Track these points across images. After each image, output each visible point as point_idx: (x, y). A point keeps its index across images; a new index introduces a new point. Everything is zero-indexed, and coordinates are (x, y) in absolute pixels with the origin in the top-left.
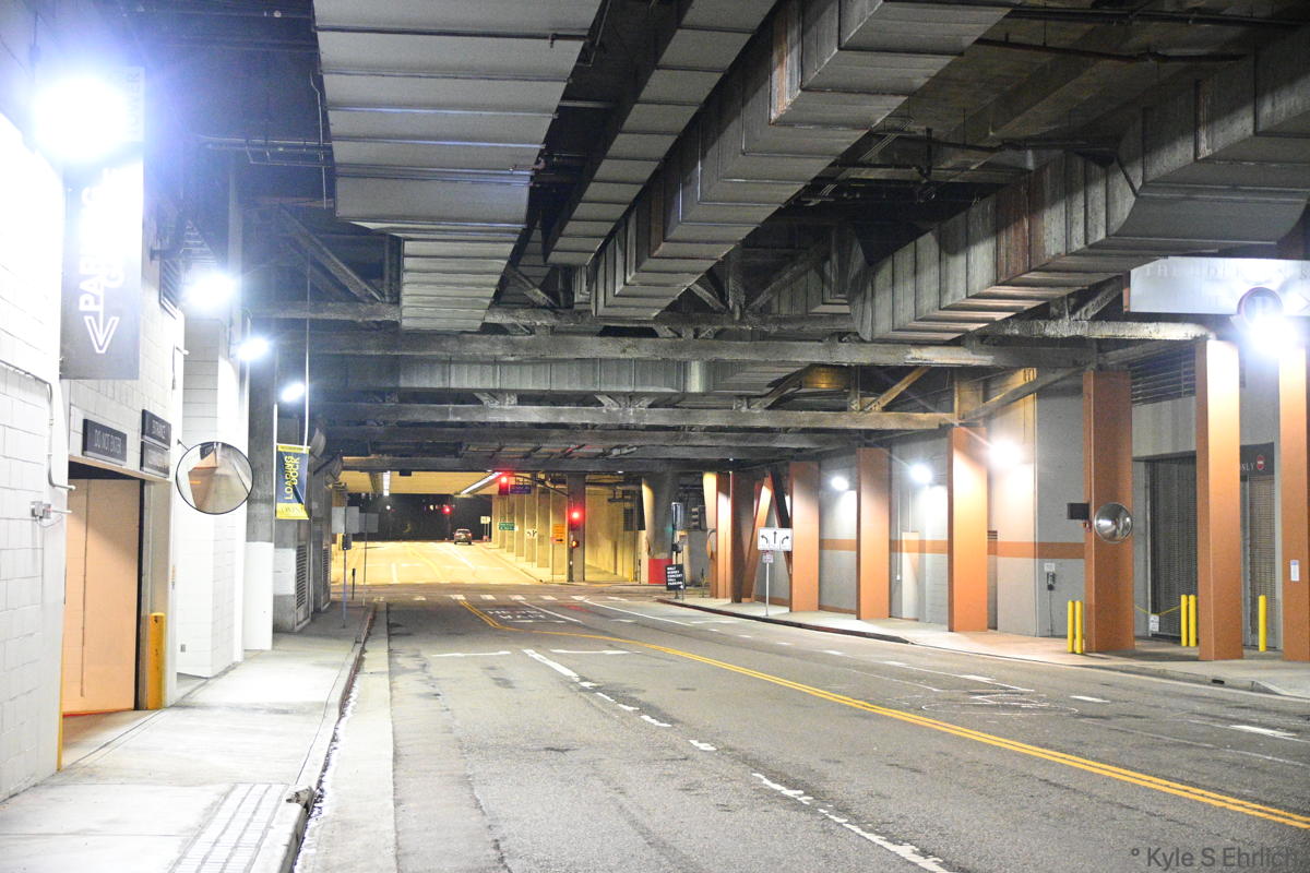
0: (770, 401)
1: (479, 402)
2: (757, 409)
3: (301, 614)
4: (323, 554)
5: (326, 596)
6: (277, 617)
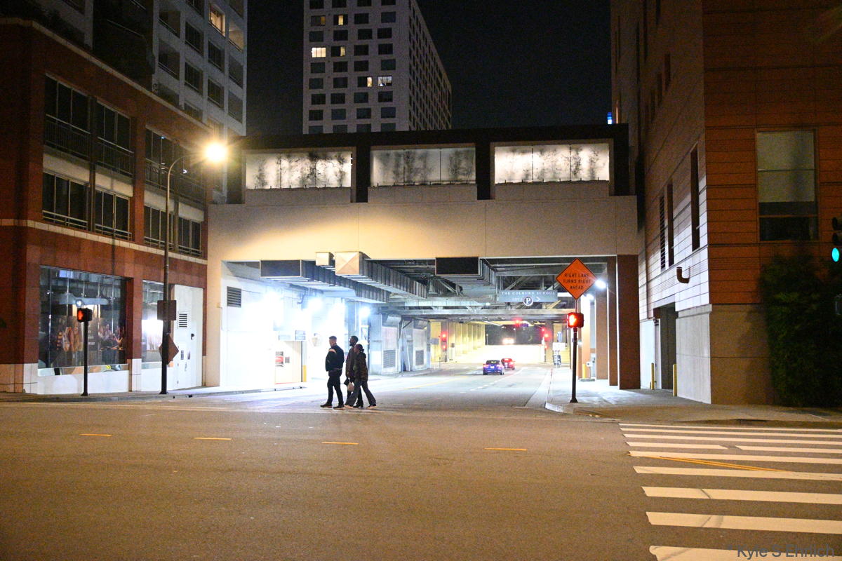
3: (390, 370)
4: (417, 352)
5: (420, 366)
6: (375, 370)
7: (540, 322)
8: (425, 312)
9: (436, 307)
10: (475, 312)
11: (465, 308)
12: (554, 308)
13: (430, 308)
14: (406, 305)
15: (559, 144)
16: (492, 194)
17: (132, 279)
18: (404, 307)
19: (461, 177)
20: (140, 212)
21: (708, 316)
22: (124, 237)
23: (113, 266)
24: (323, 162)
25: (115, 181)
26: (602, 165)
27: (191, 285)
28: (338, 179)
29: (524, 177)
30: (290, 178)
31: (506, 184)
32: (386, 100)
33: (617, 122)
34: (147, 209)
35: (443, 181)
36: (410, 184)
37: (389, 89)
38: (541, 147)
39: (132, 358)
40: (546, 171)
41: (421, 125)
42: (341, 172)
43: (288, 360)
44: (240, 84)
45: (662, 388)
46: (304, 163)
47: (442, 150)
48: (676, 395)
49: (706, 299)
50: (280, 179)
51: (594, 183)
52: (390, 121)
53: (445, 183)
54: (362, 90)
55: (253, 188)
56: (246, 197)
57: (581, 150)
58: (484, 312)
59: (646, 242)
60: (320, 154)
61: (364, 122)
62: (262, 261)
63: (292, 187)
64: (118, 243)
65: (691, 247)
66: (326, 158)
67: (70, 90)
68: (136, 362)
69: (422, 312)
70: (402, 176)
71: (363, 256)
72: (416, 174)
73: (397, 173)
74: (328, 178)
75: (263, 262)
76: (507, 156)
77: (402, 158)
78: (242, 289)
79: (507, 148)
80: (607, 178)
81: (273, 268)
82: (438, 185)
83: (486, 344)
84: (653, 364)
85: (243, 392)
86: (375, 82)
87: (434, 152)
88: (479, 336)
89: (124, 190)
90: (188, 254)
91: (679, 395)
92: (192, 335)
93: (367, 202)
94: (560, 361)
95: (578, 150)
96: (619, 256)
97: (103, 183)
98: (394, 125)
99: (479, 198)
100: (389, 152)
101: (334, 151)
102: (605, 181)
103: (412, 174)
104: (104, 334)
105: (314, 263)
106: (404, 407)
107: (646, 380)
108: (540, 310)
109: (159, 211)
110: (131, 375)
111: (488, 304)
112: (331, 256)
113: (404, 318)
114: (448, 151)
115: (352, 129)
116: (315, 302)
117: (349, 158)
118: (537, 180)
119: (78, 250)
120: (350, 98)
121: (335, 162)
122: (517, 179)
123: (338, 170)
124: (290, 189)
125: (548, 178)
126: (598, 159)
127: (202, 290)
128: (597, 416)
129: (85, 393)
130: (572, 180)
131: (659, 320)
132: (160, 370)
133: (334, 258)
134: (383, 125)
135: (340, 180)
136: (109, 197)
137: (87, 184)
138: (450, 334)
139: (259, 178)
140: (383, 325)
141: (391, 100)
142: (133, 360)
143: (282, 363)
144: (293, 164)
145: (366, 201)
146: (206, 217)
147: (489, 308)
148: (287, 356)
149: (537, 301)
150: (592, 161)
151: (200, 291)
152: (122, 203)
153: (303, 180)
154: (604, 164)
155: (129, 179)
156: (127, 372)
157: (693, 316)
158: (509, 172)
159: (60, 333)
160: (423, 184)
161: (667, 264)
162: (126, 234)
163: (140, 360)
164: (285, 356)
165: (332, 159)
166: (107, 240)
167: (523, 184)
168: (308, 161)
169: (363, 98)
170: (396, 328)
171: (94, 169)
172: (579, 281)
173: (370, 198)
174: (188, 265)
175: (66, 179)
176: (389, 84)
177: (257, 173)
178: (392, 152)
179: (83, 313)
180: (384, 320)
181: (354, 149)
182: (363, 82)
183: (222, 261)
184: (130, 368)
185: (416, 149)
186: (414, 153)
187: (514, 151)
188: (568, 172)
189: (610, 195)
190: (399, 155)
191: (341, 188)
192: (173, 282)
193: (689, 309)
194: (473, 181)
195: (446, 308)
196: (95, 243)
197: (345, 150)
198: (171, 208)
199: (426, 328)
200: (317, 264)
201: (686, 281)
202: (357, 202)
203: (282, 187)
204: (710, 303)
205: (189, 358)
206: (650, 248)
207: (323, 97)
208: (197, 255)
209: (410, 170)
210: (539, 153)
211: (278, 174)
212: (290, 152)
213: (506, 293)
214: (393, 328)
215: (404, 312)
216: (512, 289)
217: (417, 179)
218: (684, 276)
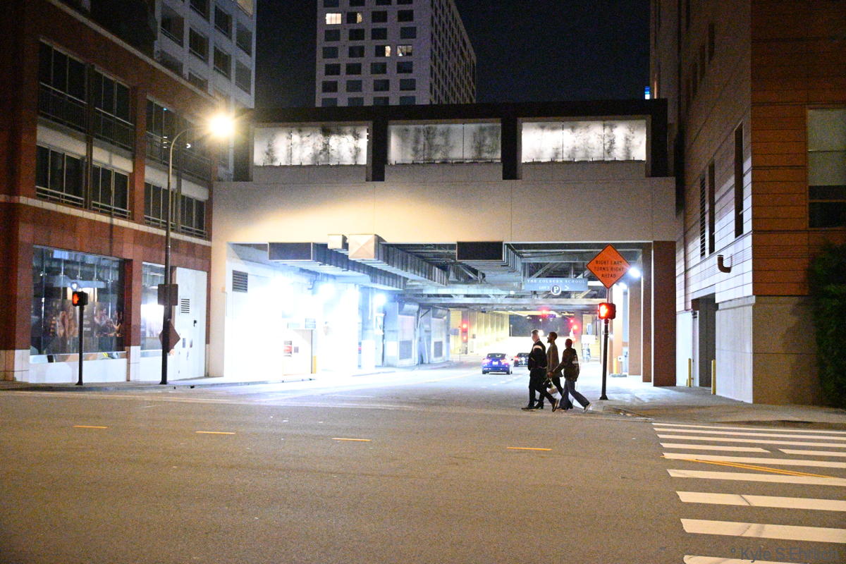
0: (545, 296)
1: (452, 297)
2: (540, 298)
3: (407, 362)
4: (436, 343)
5: (440, 358)
6: (390, 362)
7: (568, 312)
8: (444, 300)
9: (456, 295)
10: (499, 300)
11: (487, 296)
12: (583, 297)
13: (450, 296)
14: (424, 292)
15: (591, 120)
16: (518, 172)
17: (132, 260)
18: (423, 295)
19: (485, 155)
20: (139, 188)
21: (751, 307)
22: (123, 216)
23: (111, 247)
24: (337, 137)
25: (113, 155)
26: (638, 144)
27: (194, 267)
28: (352, 155)
29: (554, 156)
30: (301, 154)
31: (534, 163)
32: (405, 71)
33: (655, 97)
34: (148, 186)
35: (466, 159)
36: (430, 162)
37: (408, 59)
38: (572, 124)
39: (130, 345)
40: (577, 150)
41: (443, 98)
42: (356, 148)
43: (297, 350)
44: (249, 53)
45: (700, 385)
46: (316, 138)
47: (465, 125)
48: (715, 393)
49: (749, 290)
50: (290, 155)
51: (629, 163)
52: (411, 93)
53: (467, 161)
54: (380, 60)
55: (262, 165)
56: (254, 174)
57: (616, 127)
58: (509, 301)
59: (685, 226)
60: (333, 129)
61: (382, 94)
62: (270, 244)
63: (304, 164)
64: (117, 222)
65: (734, 233)
66: (340, 133)
67: (65, 56)
68: (135, 350)
69: (441, 300)
70: (421, 153)
71: (379, 239)
72: (436, 151)
73: (416, 150)
74: (342, 154)
75: (272, 245)
76: (534, 133)
77: (422, 132)
78: (249, 272)
79: (535, 124)
80: (644, 158)
81: (282, 251)
82: (460, 163)
83: (510, 335)
84: (690, 360)
85: (248, 384)
86: (394, 52)
87: (457, 127)
88: (502, 326)
89: (123, 165)
90: (191, 235)
91: (718, 393)
92: (195, 322)
93: (383, 180)
94: (589, 354)
95: (612, 127)
96: (654, 242)
97: (101, 157)
98: (414, 98)
99: (504, 178)
100: (407, 127)
101: (349, 125)
102: (640, 161)
103: (433, 152)
104: (101, 319)
105: (325, 246)
106: (420, 402)
107: (682, 378)
108: (569, 299)
109: (161, 188)
110: (129, 363)
111: (512, 293)
112: (344, 238)
113: (422, 306)
114: (471, 127)
115: (368, 102)
116: (326, 287)
117: (365, 134)
118: (568, 159)
119: (74, 230)
120: (366, 69)
121: (350, 138)
122: (546, 158)
123: (352, 146)
124: (301, 166)
125: (579, 157)
126: (634, 137)
127: (205, 274)
128: (628, 415)
129: (80, 382)
130: (606, 159)
131: (698, 312)
132: (160, 358)
133: (347, 241)
134: (401, 98)
135: (355, 157)
136: (107, 173)
137: (83, 158)
138: (471, 324)
139: (268, 154)
140: (399, 314)
141: (410, 71)
142: (133, 348)
143: (291, 353)
144: (305, 139)
145: (381, 179)
146: (211, 194)
147: (513, 297)
148: (296, 346)
149: (566, 290)
150: (627, 139)
151: (204, 275)
152: (121, 179)
153: (315, 157)
154: (640, 143)
155: (128, 153)
156: (124, 361)
157: (734, 308)
158: (537, 151)
159: (54, 318)
160: (444, 162)
161: (707, 251)
162: (125, 213)
163: (139, 347)
164: (293, 346)
165: (346, 134)
166: (105, 219)
167: (552, 163)
168: (321, 136)
169: (380, 68)
170: (413, 317)
171: (92, 142)
172: (612, 269)
173: (386, 176)
174: (192, 246)
175: (61, 152)
176: (409, 54)
177: (266, 149)
178: (412, 127)
179: (78, 296)
180: (401, 308)
181: (371, 123)
182: (380, 51)
183: (229, 244)
184: (128, 356)
185: (436, 123)
186: (436, 128)
187: (543, 127)
188: (601, 150)
189: (647, 176)
190: (418, 131)
191: (356, 166)
192: (175, 265)
193: (731, 300)
194: (498, 159)
195: (467, 296)
196: (92, 223)
197: (360, 125)
198: (173, 186)
199: (445, 318)
200: (329, 247)
201: (728, 270)
202: (373, 180)
203: (293, 164)
204: (754, 294)
205: (191, 346)
206: (690, 233)
207: (338, 66)
208: (200, 236)
209: (431, 146)
210: (570, 130)
211: (288, 150)
212: (302, 126)
213: (532, 281)
214: (410, 317)
215: (422, 300)
216: (538, 277)
217: (438, 156)
218: (726, 264)
